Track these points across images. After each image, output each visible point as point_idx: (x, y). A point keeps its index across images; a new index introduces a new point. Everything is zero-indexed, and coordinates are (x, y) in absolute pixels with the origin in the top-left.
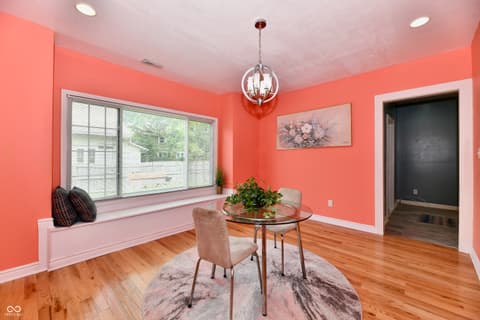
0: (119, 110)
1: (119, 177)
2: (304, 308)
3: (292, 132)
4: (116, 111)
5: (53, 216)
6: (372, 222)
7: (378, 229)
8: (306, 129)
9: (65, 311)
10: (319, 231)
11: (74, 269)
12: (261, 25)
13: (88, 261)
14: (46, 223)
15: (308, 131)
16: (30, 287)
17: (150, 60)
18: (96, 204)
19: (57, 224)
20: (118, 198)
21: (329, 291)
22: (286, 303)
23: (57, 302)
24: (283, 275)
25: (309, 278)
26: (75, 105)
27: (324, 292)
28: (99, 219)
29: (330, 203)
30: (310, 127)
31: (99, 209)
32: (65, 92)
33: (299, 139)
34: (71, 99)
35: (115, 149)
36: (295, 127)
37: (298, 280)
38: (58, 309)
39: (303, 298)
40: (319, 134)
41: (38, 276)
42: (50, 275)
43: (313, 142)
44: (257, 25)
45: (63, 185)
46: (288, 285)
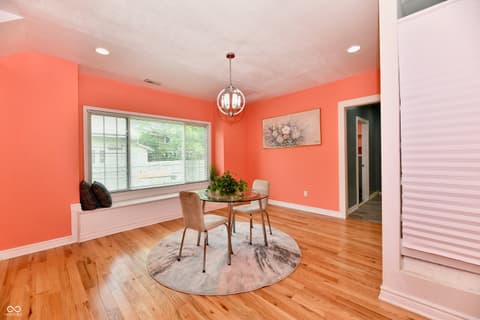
0: (127, 119)
1: (128, 174)
2: (258, 261)
3: (275, 133)
4: (125, 120)
5: (81, 202)
6: (337, 208)
7: (341, 214)
8: (286, 130)
9: (95, 263)
10: (293, 217)
11: (97, 242)
12: (231, 56)
13: (107, 237)
14: (76, 207)
15: (287, 132)
16: (68, 251)
17: (151, 79)
18: (112, 195)
19: (84, 208)
20: (129, 190)
21: (281, 253)
22: (247, 258)
23: (88, 259)
24: (251, 244)
25: (269, 245)
26: (93, 116)
27: (277, 253)
28: (114, 205)
29: (306, 193)
30: (289, 129)
31: (114, 198)
32: (85, 108)
33: (280, 140)
34: (90, 113)
35: (124, 151)
36: (277, 129)
37: (261, 247)
38: (90, 262)
39: (260, 256)
40: (296, 135)
41: (72, 245)
42: (80, 245)
43: (291, 141)
44: (228, 56)
45: (86, 180)
46: (253, 249)
